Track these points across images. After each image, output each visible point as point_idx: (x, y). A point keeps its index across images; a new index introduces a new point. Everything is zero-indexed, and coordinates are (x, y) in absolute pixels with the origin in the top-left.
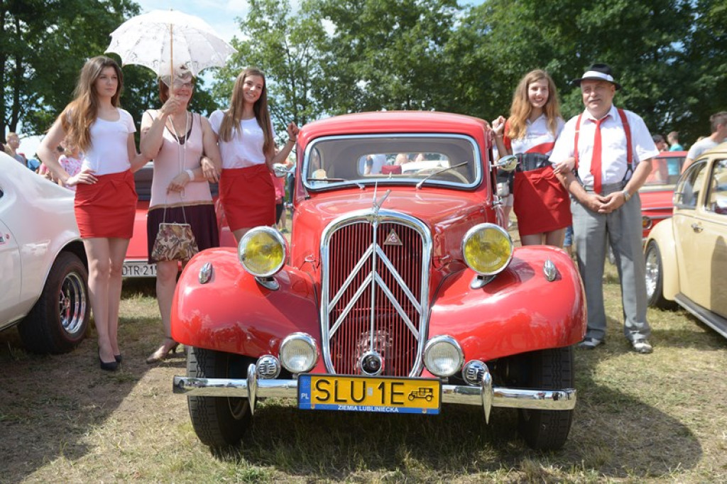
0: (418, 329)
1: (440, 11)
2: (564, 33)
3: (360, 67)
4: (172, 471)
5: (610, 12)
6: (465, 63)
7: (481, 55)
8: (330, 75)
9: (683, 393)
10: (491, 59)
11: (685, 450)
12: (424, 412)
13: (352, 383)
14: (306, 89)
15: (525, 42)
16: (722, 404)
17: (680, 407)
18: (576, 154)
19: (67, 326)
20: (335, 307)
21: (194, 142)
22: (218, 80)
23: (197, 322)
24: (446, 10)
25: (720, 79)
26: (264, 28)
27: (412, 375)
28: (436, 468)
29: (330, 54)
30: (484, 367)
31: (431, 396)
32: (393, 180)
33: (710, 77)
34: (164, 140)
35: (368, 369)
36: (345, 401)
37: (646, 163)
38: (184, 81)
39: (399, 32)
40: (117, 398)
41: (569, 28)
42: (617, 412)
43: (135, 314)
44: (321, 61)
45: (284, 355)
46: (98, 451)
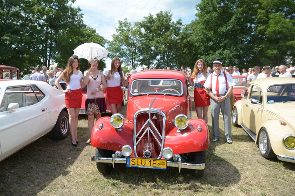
0: (161, 144)
1: (177, 26)
2: (214, 33)
3: (152, 43)
4: (92, 181)
5: (228, 28)
6: (184, 42)
7: (189, 40)
8: (143, 45)
9: (239, 158)
10: (192, 41)
11: (236, 178)
12: (162, 169)
13: (142, 160)
14: (135, 49)
15: (202, 36)
16: (249, 162)
17: (237, 163)
18: (211, 85)
19: (63, 132)
20: (137, 137)
21: (99, 80)
22: (109, 46)
23: (98, 140)
24: (179, 26)
25: (260, 49)
26: (123, 31)
27: (158, 158)
28: (166, 182)
29: (143, 39)
30: (179, 156)
31: (164, 164)
32: (157, 93)
33: (257, 48)
34: (90, 80)
35: (147, 156)
36: (139, 165)
37: (231, 88)
38: (95, 62)
39: (164, 32)
40: (77, 156)
41: (216, 32)
42: (219, 164)
43: (83, 126)
44: (140, 41)
45: (123, 151)
46: (71, 173)
